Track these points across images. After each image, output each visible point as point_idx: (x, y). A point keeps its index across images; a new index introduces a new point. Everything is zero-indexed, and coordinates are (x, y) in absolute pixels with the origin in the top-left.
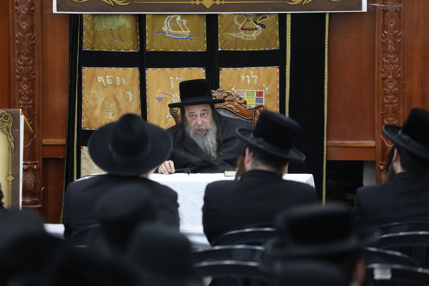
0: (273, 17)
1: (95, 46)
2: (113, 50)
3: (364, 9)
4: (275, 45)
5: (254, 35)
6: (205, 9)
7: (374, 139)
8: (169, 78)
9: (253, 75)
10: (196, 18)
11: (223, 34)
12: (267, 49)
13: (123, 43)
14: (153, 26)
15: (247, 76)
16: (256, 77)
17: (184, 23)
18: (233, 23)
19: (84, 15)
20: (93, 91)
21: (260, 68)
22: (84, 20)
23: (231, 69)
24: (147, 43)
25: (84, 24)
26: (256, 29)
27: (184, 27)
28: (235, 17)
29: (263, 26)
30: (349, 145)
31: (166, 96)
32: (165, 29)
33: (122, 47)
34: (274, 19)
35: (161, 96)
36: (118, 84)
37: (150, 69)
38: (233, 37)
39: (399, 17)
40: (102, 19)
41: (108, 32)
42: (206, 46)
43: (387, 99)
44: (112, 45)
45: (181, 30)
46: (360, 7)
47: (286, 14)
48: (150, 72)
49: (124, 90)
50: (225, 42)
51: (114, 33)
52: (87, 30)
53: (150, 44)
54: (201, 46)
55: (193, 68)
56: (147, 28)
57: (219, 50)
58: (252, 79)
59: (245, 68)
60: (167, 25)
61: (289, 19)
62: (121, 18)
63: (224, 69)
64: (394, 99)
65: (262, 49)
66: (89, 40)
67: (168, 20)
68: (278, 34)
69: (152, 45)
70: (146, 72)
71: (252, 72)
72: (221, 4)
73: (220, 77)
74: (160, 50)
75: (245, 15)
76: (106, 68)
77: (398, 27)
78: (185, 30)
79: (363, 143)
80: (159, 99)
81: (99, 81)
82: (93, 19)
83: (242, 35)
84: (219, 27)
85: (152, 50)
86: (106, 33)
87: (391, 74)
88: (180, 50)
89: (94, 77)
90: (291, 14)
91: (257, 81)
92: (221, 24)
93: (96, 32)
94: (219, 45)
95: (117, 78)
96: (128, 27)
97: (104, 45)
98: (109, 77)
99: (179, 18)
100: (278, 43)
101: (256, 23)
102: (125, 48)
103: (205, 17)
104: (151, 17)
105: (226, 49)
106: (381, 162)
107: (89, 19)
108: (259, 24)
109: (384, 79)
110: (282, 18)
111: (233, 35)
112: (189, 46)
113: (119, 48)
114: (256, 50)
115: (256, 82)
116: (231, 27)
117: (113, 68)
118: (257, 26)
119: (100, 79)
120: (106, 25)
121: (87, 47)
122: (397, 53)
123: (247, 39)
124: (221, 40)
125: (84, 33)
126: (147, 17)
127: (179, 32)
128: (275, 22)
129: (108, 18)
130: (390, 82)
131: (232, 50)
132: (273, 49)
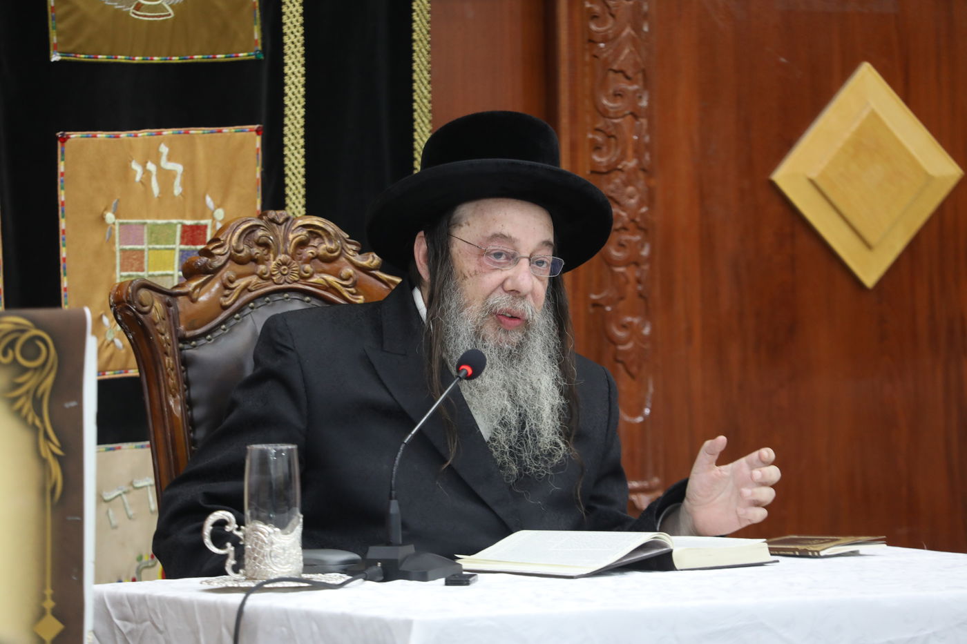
4: (248, 44)
5: (168, 1)
9: (169, 159)
12: (220, 57)
15: (151, 167)
16: (178, 168)
21: (193, 131)
23: (102, 135)
43: (621, 246)
50: (74, 28)
57: (55, 57)
58: (166, 178)
59: (143, 134)
63: (74, 136)
65: (198, 58)
71: (164, 149)
73: (61, 167)
87: (630, 152)
91: (183, 184)
94: (54, 39)
100: (257, 35)
105: (82, 57)
114: (176, 59)
115: (177, 190)
123: (143, 17)
124: (58, 20)
130: (628, 182)
131: (102, 58)
132: (242, 55)
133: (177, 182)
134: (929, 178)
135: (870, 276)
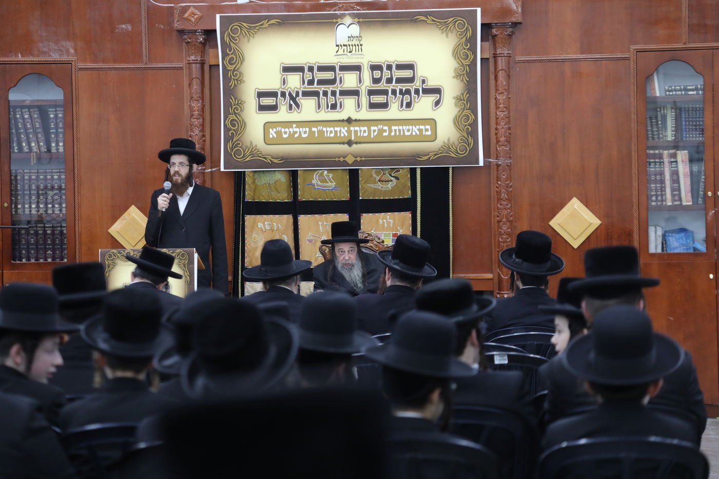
0: (405, 171)
1: (256, 197)
2: (271, 201)
3: (481, 163)
4: (408, 194)
5: (390, 186)
6: (348, 165)
7: (491, 272)
8: (318, 223)
9: (389, 219)
10: (340, 172)
11: (364, 185)
12: (401, 197)
13: (279, 194)
14: (304, 180)
15: (384, 221)
16: (392, 221)
17: (330, 176)
18: (372, 176)
19: (246, 172)
20: (254, 235)
21: (395, 213)
22: (247, 176)
23: (370, 214)
24: (299, 193)
25: (246, 179)
26: (391, 181)
27: (330, 180)
28: (374, 171)
29: (397, 178)
30: (471, 278)
31: (316, 238)
32: (314, 182)
33: (278, 198)
34: (406, 172)
35: (312, 238)
36: (275, 229)
37: (302, 216)
38: (372, 187)
39: (510, 170)
40: (261, 174)
41: (266, 186)
42: (349, 195)
43: (502, 238)
44: (270, 196)
45: (328, 183)
46: (477, 162)
47: (416, 168)
48: (302, 218)
49: (280, 234)
50: (365, 192)
51: (272, 186)
52: (249, 185)
53: (302, 195)
54: (345, 196)
55: (339, 214)
56: (299, 181)
57: (360, 198)
58: (388, 223)
59: (382, 214)
60: (316, 178)
61: (418, 172)
62: (277, 174)
63: (364, 214)
64: (508, 238)
65: (396, 197)
66: (250, 193)
67: (317, 174)
68: (409, 185)
69: (305, 195)
70: (299, 218)
71: (388, 217)
72: (361, 160)
73: (362, 221)
74: (311, 199)
75: (381, 169)
76: (265, 216)
77: (510, 178)
78: (332, 182)
79: (482, 276)
80: (310, 241)
81: (259, 226)
82: (254, 175)
83: (379, 186)
84: (360, 179)
85: (304, 200)
86: (264, 186)
87: (504, 217)
88: (327, 200)
89: (254, 224)
90: (421, 168)
91: (393, 224)
92: (362, 177)
93: (256, 186)
94: (360, 194)
95: (275, 224)
96: (283, 181)
97: (263, 196)
98: (268, 223)
99: (326, 172)
100: (410, 192)
101: (391, 175)
102: (281, 198)
103: (348, 171)
104: (302, 171)
105: (366, 198)
106: (498, 291)
107: (251, 175)
108: (394, 177)
109: (499, 222)
110: (413, 171)
111: (372, 186)
112: (334, 195)
113: (276, 198)
114: (392, 198)
115: (392, 226)
116: (369, 179)
117: (271, 216)
118: (392, 178)
119: (260, 225)
120: (264, 180)
121: (248, 198)
122: (509, 200)
123: (383, 189)
124: (362, 190)
125: (246, 187)
126: (299, 172)
127: (326, 184)
128: (407, 175)
129: (267, 174)
130: (504, 224)
131: (371, 198)
132: (406, 197)
133: (392, 224)
134: (592, 224)
135: (576, 247)
